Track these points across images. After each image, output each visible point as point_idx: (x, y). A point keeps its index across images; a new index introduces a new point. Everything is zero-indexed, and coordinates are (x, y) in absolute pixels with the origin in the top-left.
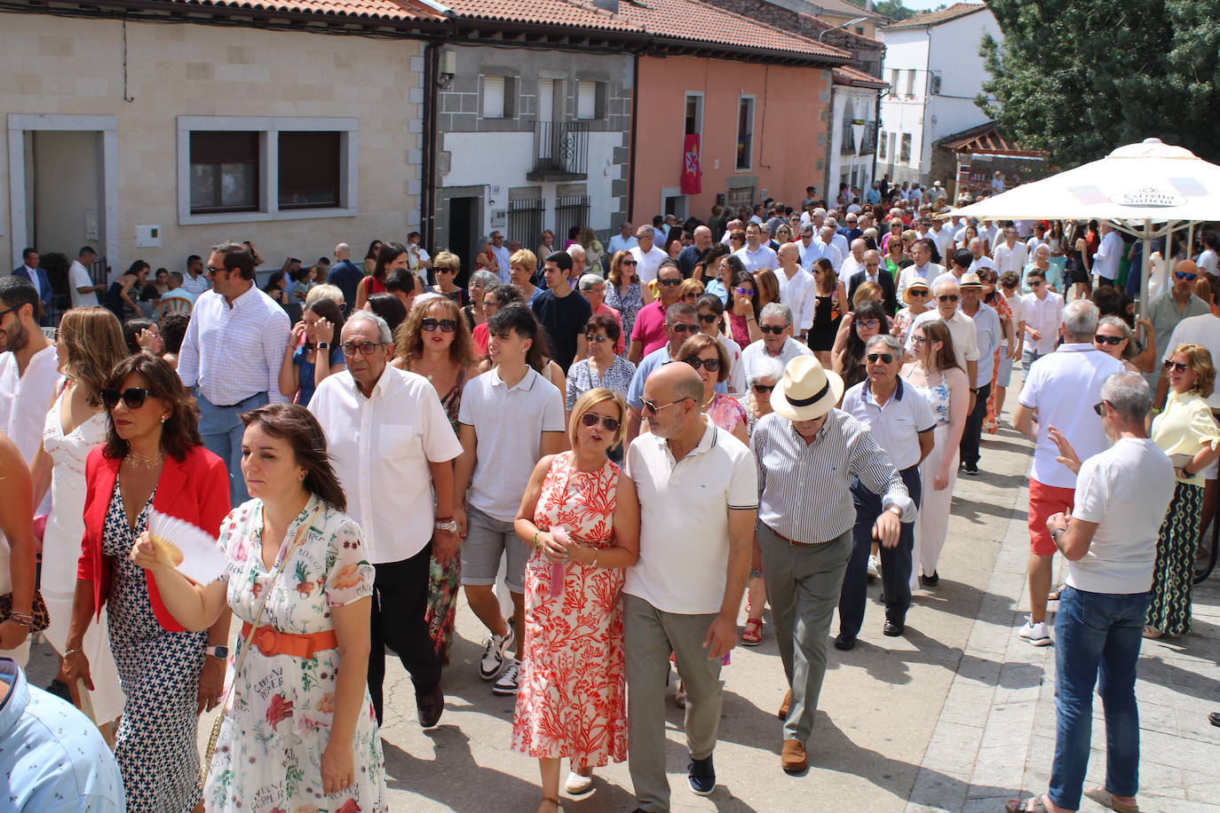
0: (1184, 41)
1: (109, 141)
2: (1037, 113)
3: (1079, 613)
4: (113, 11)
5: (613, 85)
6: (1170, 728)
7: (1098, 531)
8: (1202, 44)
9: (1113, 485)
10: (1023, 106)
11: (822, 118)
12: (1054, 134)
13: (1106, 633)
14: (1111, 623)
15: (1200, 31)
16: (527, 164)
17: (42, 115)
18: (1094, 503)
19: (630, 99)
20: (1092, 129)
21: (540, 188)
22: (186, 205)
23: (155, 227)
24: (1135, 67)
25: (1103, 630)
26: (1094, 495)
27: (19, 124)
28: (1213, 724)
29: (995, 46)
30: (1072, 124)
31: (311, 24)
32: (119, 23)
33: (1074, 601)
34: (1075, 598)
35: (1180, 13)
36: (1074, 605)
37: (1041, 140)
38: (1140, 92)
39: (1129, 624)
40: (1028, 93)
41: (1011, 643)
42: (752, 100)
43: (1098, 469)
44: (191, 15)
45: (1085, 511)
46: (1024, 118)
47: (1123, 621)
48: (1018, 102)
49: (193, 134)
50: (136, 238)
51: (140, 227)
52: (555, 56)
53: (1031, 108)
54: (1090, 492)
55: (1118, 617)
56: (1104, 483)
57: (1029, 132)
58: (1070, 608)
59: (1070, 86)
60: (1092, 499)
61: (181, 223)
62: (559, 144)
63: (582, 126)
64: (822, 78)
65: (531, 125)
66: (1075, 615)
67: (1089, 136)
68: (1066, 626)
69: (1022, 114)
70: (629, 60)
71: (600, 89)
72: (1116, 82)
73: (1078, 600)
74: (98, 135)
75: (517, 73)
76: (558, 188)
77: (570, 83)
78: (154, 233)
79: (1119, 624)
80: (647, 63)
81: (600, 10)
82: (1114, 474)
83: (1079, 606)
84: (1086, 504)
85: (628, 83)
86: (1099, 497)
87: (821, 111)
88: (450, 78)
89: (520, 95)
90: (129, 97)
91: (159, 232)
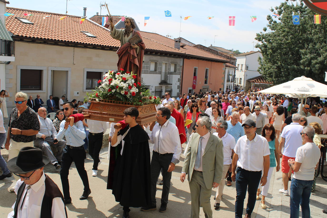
0: (304, 58)
1: (69, 73)
2: (271, 73)
3: (296, 185)
4: (72, 45)
5: (178, 65)
6: (314, 213)
7: (302, 165)
8: (308, 59)
9: (305, 154)
10: (268, 72)
11: (223, 74)
12: (275, 78)
13: (302, 190)
14: (304, 187)
15: (307, 56)
16: (159, 82)
17: (55, 67)
18: (301, 158)
19: (182, 68)
20: (283, 77)
21: (162, 86)
22: (85, 88)
23: (78, 92)
24: (293, 64)
25: (302, 189)
26: (301, 156)
27: (51, 69)
28: (323, 212)
29: (261, 59)
30: (279, 76)
31: (114, 49)
32: (73, 48)
33: (295, 182)
34: (295, 181)
35: (303, 52)
36: (295, 183)
37: (272, 79)
38: (294, 69)
39: (308, 188)
40: (269, 69)
41: (273, 191)
42: (208, 69)
43: (302, 150)
44: (88, 47)
45: (299, 160)
46: (268, 74)
47: (307, 187)
48: (267, 71)
49: (88, 72)
50: (74, 94)
51: (75, 92)
52: (166, 58)
53: (270, 72)
54: (300, 155)
55: (306, 186)
56: (303, 153)
57: (270, 77)
58: (294, 183)
59: (278, 67)
60: (300, 157)
61: (84, 91)
62: (166, 77)
63: (171, 73)
64: (223, 65)
65: (160, 73)
66: (295, 185)
67: (282, 79)
68: (293, 188)
69: (268, 73)
70: (182, 59)
71: (175, 65)
72: (289, 67)
73: (296, 181)
74: (67, 71)
75: (158, 61)
76: (166, 86)
77: (169, 64)
78: (78, 93)
79: (306, 188)
80: (185, 60)
81: (176, 49)
82: (306, 151)
83: (296, 183)
84: (299, 159)
85: (182, 65)
86: (302, 157)
87: (223, 72)
88: (143, 62)
89: (158, 66)
90: (74, 64)
91: (79, 93)
